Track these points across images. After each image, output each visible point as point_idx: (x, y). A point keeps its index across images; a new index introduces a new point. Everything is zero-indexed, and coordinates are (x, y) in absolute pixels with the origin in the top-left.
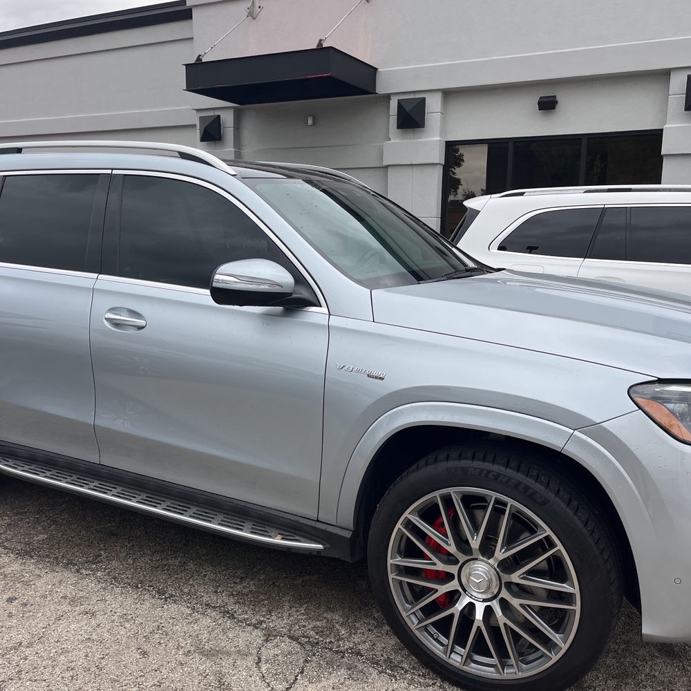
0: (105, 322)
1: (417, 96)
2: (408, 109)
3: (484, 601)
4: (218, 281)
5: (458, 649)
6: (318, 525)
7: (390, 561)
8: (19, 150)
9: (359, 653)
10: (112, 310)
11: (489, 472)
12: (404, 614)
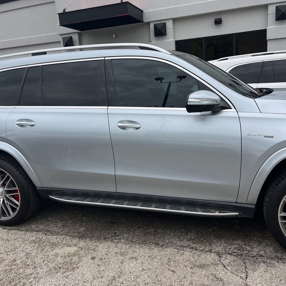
1: (162, 22)
2: (159, 28)
4: (190, 102)
7: (279, 215)
8: (45, 53)
10: (120, 122)
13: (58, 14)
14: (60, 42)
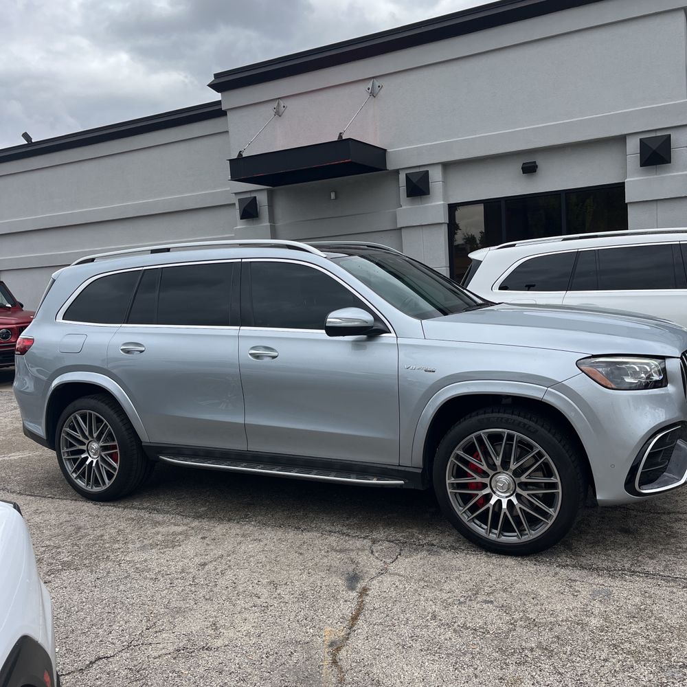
0: (250, 356)
1: (422, 170)
2: (415, 180)
3: (507, 497)
4: (330, 322)
5: (494, 531)
6: (400, 468)
7: (448, 482)
8: (168, 250)
9: (433, 545)
10: (253, 348)
11: (502, 418)
12: (459, 513)
13: (230, 160)
14: (234, 204)
